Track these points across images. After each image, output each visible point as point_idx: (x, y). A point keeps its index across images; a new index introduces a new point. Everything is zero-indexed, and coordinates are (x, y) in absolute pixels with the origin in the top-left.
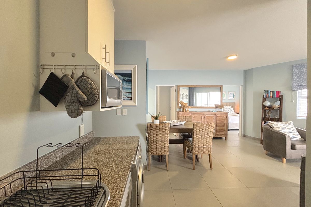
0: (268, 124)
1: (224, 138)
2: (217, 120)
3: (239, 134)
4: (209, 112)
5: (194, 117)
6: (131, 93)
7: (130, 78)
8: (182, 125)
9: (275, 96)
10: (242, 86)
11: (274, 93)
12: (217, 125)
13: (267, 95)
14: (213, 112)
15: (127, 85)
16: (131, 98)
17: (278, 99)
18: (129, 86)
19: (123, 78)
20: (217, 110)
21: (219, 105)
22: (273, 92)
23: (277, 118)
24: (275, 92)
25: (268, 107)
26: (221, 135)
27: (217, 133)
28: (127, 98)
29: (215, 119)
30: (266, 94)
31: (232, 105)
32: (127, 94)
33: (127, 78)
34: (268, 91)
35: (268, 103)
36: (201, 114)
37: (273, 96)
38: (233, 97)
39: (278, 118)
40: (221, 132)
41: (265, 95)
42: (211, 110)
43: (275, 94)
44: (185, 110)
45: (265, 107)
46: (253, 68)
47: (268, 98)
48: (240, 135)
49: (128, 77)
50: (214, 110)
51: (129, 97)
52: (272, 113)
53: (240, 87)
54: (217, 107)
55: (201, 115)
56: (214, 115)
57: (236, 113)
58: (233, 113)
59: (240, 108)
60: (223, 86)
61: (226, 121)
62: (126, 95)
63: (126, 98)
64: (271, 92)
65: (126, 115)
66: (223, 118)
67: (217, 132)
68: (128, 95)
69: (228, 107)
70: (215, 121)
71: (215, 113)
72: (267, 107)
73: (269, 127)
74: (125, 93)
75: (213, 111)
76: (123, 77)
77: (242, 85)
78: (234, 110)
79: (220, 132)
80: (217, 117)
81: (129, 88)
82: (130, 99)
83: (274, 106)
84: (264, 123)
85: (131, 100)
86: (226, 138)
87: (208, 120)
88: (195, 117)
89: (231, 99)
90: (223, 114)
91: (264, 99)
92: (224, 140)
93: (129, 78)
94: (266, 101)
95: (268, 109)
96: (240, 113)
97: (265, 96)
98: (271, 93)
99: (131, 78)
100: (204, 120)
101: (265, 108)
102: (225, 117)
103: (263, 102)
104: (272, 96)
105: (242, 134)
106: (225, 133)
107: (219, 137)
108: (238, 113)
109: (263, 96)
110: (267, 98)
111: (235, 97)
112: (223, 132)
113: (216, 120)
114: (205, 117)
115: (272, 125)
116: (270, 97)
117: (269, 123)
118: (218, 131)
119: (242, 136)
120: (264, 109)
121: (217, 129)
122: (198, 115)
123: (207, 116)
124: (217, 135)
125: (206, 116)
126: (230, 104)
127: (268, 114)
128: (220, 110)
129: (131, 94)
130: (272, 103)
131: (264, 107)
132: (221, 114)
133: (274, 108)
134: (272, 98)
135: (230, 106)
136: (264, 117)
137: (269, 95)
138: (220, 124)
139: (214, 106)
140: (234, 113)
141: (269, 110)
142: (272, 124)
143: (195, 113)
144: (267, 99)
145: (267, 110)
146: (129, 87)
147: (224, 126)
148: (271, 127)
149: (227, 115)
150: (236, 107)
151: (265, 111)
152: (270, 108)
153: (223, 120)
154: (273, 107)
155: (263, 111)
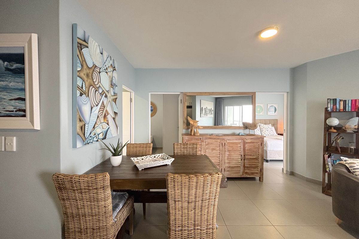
0: (341, 162)
1: (258, 178)
2: (246, 149)
3: (283, 169)
4: (233, 135)
5: (207, 143)
6: (24, 100)
7: (22, 64)
8: (166, 165)
9: (349, 108)
10: (288, 93)
11: (347, 103)
12: (246, 157)
13: (335, 107)
14: (239, 135)
15: (16, 80)
16: (24, 111)
17: (355, 113)
18: (19, 84)
19: (7, 65)
20: (247, 131)
21: (250, 124)
22: (345, 102)
23: (353, 148)
24: (350, 101)
25: (335, 128)
26: (253, 174)
27: (246, 171)
28: (16, 111)
29: (242, 147)
30: (332, 106)
31: (273, 123)
32: (17, 101)
33: (15, 66)
34: (336, 99)
35: (335, 122)
36: (218, 139)
37: (346, 110)
38: (275, 112)
39: (355, 148)
40: (253, 169)
41: (329, 106)
42: (237, 132)
43: (350, 105)
44: (194, 131)
45: (330, 127)
46: (307, 63)
47: (336, 112)
48: (285, 172)
49: (17, 63)
50: (242, 132)
51: (20, 110)
52: (343, 138)
53: (284, 94)
54: (246, 126)
55: (219, 141)
56: (240, 141)
57: (279, 134)
58: (274, 135)
59: (285, 128)
60: (256, 93)
61: (260, 151)
62: (13, 104)
63: (13, 111)
64: (340, 100)
65: (15, 150)
66: (256, 145)
67: (246, 169)
68: (17, 104)
69: (267, 125)
70: (242, 150)
71: (243, 137)
72: (333, 128)
73: (345, 170)
74: (11, 100)
75: (240, 133)
76: (6, 63)
77: (288, 91)
78: (276, 130)
79: (249, 168)
80: (245, 143)
81: (19, 88)
82: (22, 113)
83: (347, 126)
84: (329, 157)
85: (24, 116)
86: (261, 179)
87: (230, 149)
88: (209, 143)
89: (271, 114)
90: (256, 139)
91: (328, 114)
92: (258, 181)
93: (19, 65)
94: (330, 117)
95: (335, 131)
96: (285, 134)
97: (329, 109)
98: (342, 103)
99: (24, 64)
100: (223, 148)
101: (330, 130)
102: (260, 143)
103: (326, 119)
104: (342, 108)
105: (288, 170)
106: (259, 170)
107: (249, 176)
108: (282, 135)
109: (326, 109)
110: (334, 112)
111: (277, 111)
112: (256, 169)
113: (244, 149)
114: (226, 144)
115: (351, 167)
116: (340, 110)
117: (345, 161)
118: (247, 167)
119: (289, 173)
120: (328, 131)
121: (246, 163)
122: (214, 140)
123: (228, 143)
124: (246, 173)
125: (228, 141)
126: (270, 122)
127: (335, 140)
128: (251, 132)
129: (23, 102)
130: (343, 121)
131: (328, 128)
132: (252, 139)
133: (347, 130)
134: (344, 111)
135: (271, 124)
136: (327, 145)
137: (338, 106)
138: (251, 155)
139: (241, 125)
140: (276, 134)
141: (337, 133)
142: (350, 163)
143: (209, 137)
144: (332, 114)
145: (332, 134)
146: (20, 86)
147: (257, 159)
148: (349, 171)
149: (263, 141)
150: (279, 126)
151: (330, 134)
152: (340, 129)
153: (255, 148)
154: (345, 128)
155: (325, 135)
